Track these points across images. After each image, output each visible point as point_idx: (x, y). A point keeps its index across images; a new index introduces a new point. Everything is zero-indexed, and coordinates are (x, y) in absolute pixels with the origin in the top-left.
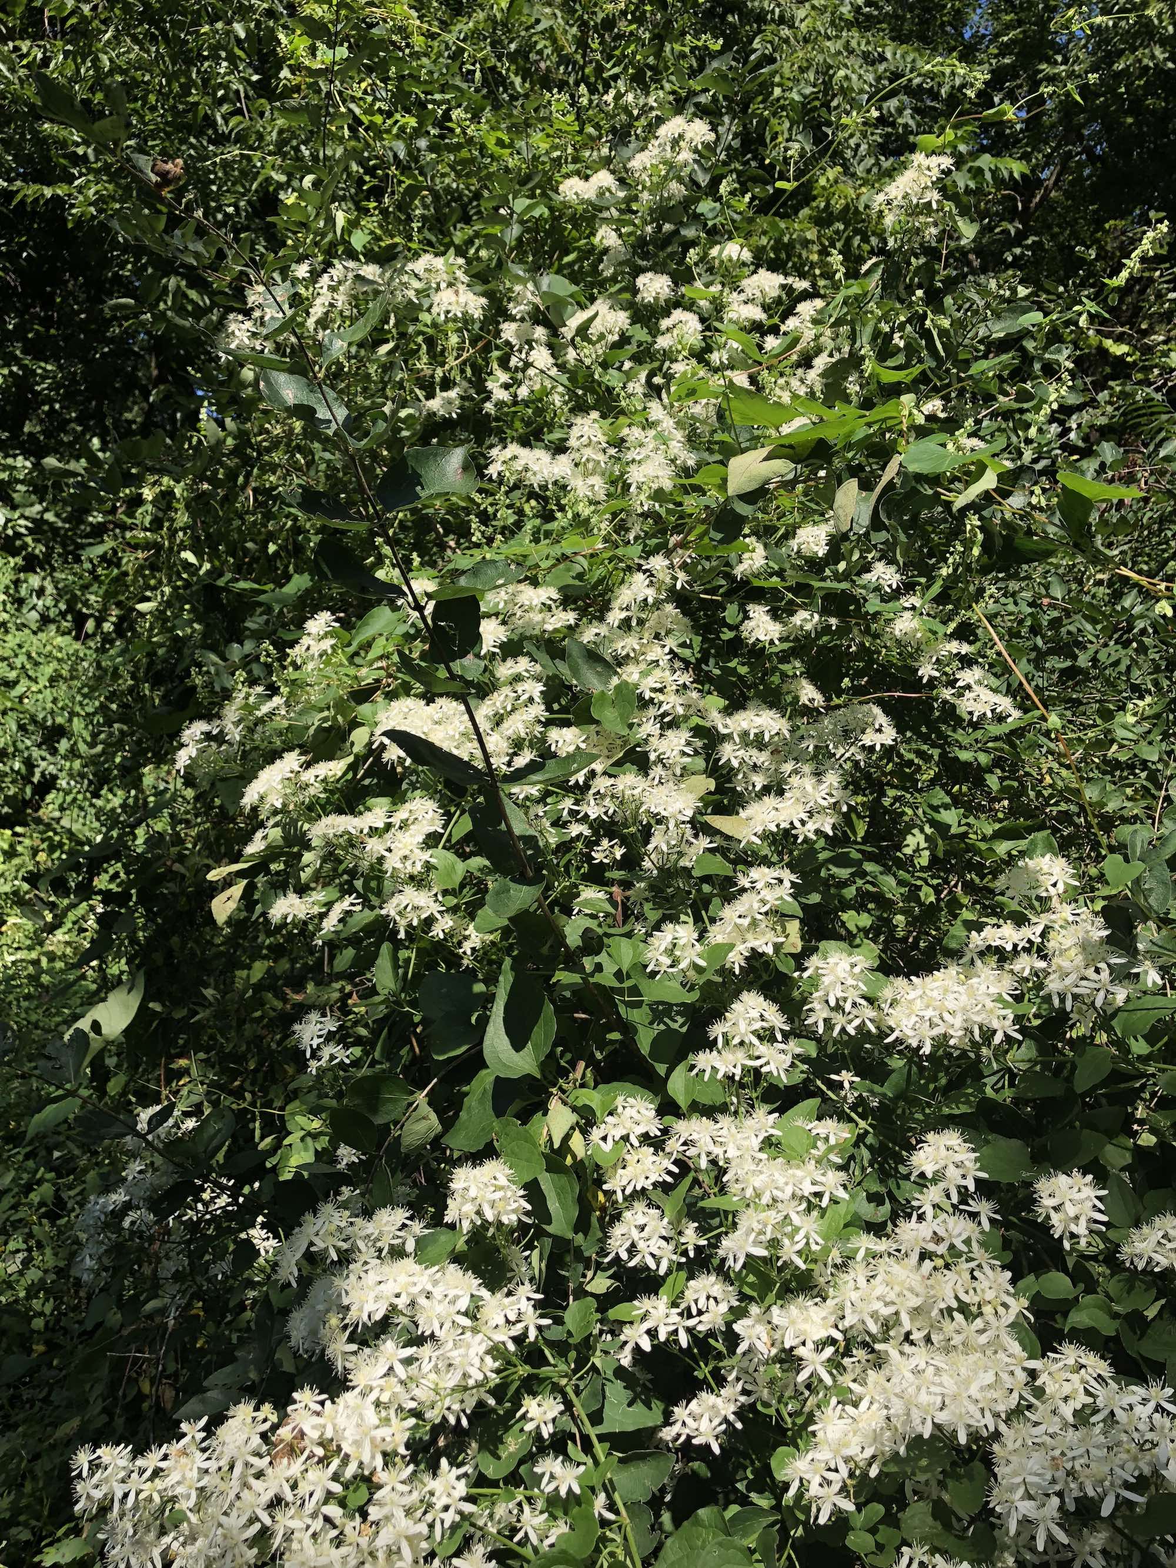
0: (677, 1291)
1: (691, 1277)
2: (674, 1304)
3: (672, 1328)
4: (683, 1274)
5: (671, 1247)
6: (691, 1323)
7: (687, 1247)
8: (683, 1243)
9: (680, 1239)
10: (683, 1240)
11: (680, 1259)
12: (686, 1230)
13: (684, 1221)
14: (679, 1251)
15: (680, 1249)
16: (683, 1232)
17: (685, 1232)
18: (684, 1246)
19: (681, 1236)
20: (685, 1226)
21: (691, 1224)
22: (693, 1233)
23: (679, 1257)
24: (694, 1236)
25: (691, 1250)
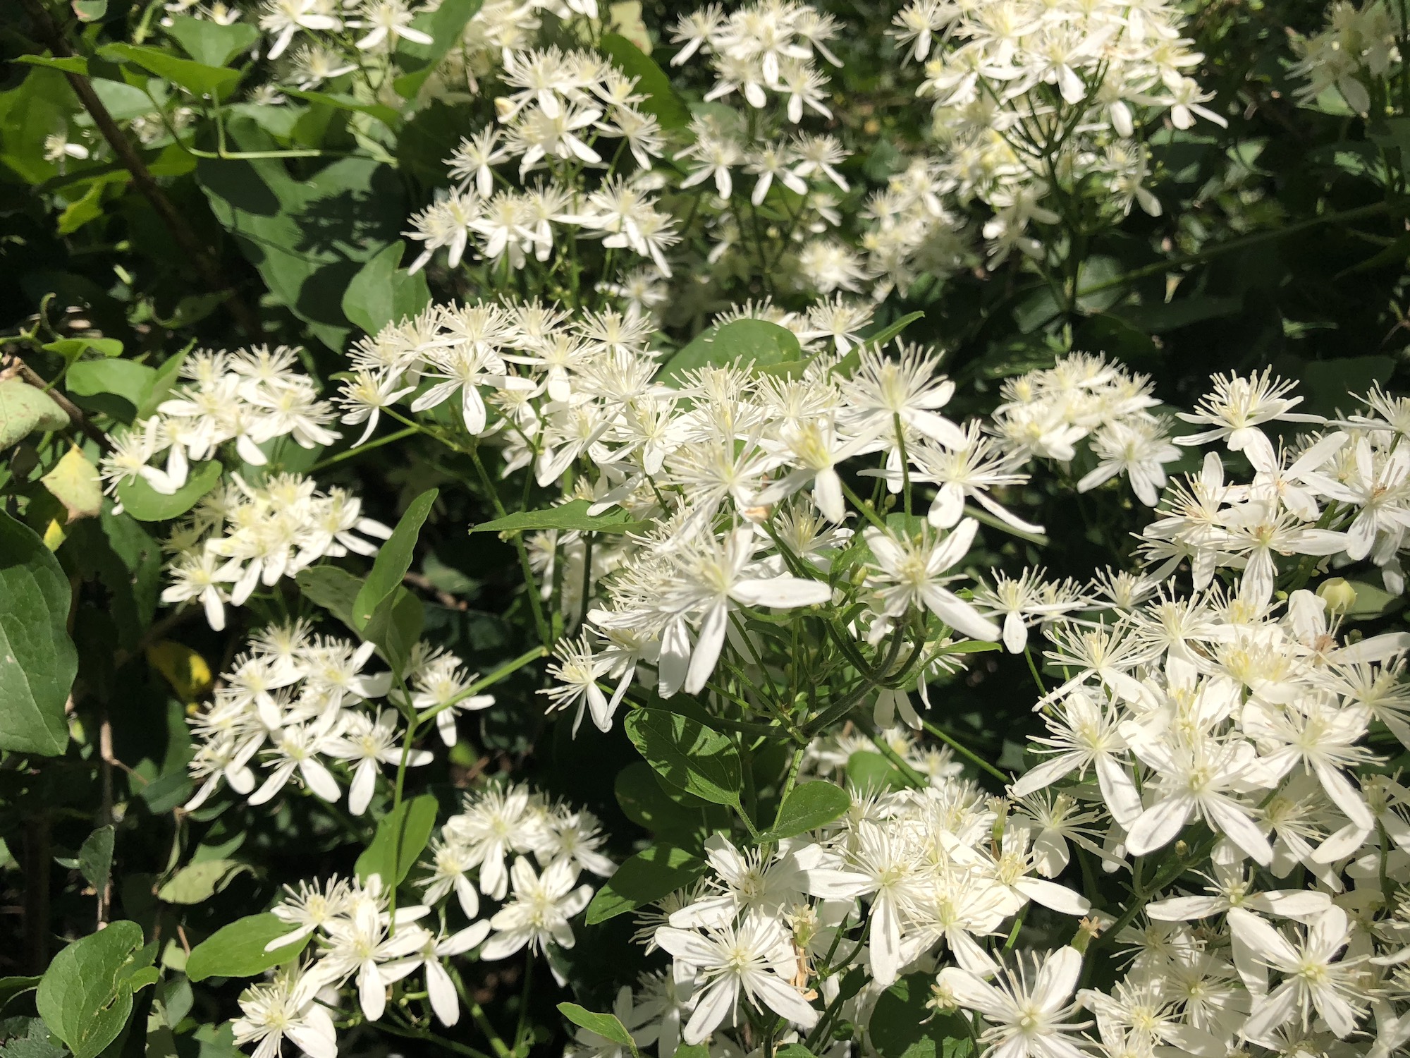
0: (411, 854)
1: (450, 807)
2: (405, 896)
3: (404, 970)
4: (427, 804)
5: (384, 729)
6: (462, 942)
7: (433, 720)
8: (421, 711)
9: (410, 701)
10: (419, 702)
11: (413, 760)
12: (425, 674)
13: (418, 651)
14: (408, 734)
15: (411, 728)
16: (419, 680)
17: (424, 680)
18: (422, 718)
19: (411, 694)
20: (421, 664)
21: (439, 656)
22: (448, 678)
23: (410, 753)
24: (454, 686)
25: (447, 726)
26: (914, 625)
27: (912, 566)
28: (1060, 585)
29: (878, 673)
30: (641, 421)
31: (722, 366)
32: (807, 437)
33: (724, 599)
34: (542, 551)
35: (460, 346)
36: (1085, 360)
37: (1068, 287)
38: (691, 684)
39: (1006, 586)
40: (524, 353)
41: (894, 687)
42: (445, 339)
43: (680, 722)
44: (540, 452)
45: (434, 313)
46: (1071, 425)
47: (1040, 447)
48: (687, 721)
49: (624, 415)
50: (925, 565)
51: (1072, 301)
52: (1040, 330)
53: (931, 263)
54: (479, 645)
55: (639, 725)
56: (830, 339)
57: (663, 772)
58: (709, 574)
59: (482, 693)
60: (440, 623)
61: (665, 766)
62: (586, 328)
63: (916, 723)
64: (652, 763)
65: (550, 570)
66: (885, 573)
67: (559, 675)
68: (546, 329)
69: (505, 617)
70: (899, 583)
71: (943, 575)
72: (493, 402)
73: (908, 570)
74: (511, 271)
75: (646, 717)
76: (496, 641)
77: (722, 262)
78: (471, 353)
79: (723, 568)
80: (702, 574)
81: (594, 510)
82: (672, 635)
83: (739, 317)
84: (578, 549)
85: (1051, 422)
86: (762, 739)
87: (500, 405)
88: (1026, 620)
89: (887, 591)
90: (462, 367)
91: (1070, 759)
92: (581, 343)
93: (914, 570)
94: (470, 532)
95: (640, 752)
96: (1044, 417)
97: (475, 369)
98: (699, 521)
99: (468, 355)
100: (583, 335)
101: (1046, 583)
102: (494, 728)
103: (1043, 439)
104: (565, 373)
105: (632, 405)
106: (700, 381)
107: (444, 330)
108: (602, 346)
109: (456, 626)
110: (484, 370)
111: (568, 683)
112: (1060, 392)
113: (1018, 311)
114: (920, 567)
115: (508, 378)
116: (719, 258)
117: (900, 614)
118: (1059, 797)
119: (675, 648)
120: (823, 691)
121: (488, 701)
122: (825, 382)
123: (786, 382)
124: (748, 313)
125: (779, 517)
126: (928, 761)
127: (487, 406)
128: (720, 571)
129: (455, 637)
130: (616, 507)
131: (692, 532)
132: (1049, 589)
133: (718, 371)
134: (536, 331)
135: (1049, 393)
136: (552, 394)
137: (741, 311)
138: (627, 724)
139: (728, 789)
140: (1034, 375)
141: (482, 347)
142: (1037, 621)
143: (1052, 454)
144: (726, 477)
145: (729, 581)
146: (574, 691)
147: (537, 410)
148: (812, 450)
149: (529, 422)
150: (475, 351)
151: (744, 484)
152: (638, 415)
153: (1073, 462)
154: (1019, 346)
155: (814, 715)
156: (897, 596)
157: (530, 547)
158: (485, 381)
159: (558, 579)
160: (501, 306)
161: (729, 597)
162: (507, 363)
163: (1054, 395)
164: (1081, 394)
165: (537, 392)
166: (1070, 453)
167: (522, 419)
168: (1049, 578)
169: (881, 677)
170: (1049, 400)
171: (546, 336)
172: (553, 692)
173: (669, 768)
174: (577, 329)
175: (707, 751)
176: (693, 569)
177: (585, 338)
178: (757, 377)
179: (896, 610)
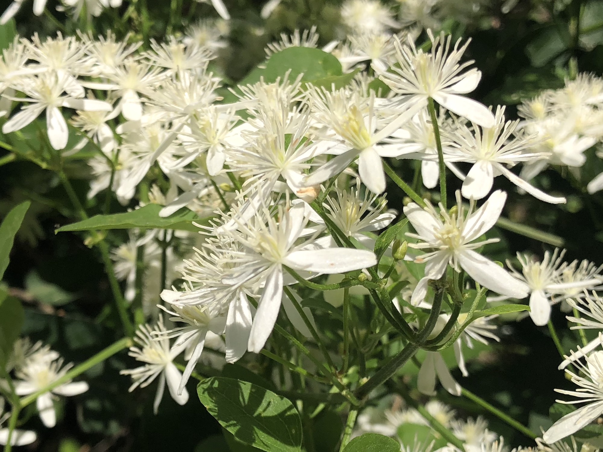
7: (34, 403)
8: (22, 396)
9: (13, 388)
10: (21, 389)
11: (18, 438)
12: (26, 365)
13: (19, 346)
14: (12, 416)
15: (15, 412)
16: (20, 370)
17: (25, 370)
18: (24, 402)
19: (15, 383)
20: (22, 357)
21: (37, 350)
22: (45, 368)
23: (15, 434)
24: (52, 376)
25: (46, 409)
26: (451, 291)
27: (448, 232)
28: (578, 266)
29: (421, 336)
30: (203, 130)
31: (273, 81)
32: (350, 119)
33: (280, 267)
34: (124, 260)
35: (44, 74)
36: (590, 80)
37: (572, 27)
38: (253, 344)
39: (530, 268)
40: (100, 80)
41: (435, 349)
42: (32, 69)
43: (246, 388)
44: (118, 167)
45: (20, 47)
46: (581, 136)
47: (556, 156)
48: (252, 387)
49: (188, 125)
50: (461, 232)
51: (576, 39)
52: (551, 64)
53: (454, 11)
54: (75, 344)
55: (210, 391)
56: (368, 63)
57: (232, 430)
58: (265, 245)
59: (76, 380)
60: (40, 325)
61: (234, 425)
62: (153, 57)
63: (455, 389)
64: (222, 423)
65: (132, 277)
66: (423, 241)
67: (141, 357)
68: (119, 59)
69: (99, 320)
70: (437, 249)
71: (479, 240)
72: (75, 124)
73: (445, 236)
74: (89, 18)
75: (216, 385)
76: (89, 341)
77: (274, 17)
78: (53, 79)
79: (278, 240)
80: (259, 245)
81: (166, 212)
82: (236, 308)
83: (288, 45)
84: (155, 258)
85: (563, 134)
86: (321, 407)
87: (81, 127)
88: (550, 299)
89: (427, 257)
90: (46, 92)
91: (594, 408)
92: (150, 70)
93: (450, 235)
94: (56, 232)
95: (212, 413)
96: (557, 130)
97: (57, 93)
98: (256, 202)
99: (50, 81)
100: (151, 63)
101: (565, 264)
102: (89, 415)
103: (557, 149)
104: (136, 97)
105: (195, 117)
106: (254, 93)
107: (30, 62)
108: (169, 73)
109: (54, 328)
110: (64, 94)
111: (149, 364)
112: (570, 108)
113: (530, 49)
114: (456, 233)
115: (86, 101)
116: (272, 13)
117: (439, 277)
118: (584, 446)
119: (239, 319)
120: (373, 364)
121: (81, 388)
122: (365, 95)
123: (330, 91)
124: (296, 41)
125: (327, 202)
126: (464, 431)
127: (69, 126)
128: (276, 243)
129: (54, 337)
130: (185, 209)
131: (251, 211)
132: (567, 270)
133: (271, 85)
134: (110, 61)
135: (560, 110)
136: (126, 115)
137: (290, 41)
138: (199, 391)
139: (290, 444)
140: (547, 95)
141: (62, 74)
142: (558, 300)
143: (565, 161)
144: (279, 163)
145: (283, 252)
146: (154, 371)
147: (113, 129)
148: (355, 131)
149: (107, 140)
150: (57, 77)
151: (295, 168)
152: (200, 124)
153: (583, 168)
154: (531, 77)
155: (365, 380)
156: (436, 261)
157: (115, 259)
158: (66, 104)
159: (139, 284)
160: (78, 39)
161: (284, 266)
162: (86, 89)
163: (565, 111)
164: (588, 110)
165: (113, 115)
166: (581, 160)
167: (101, 138)
168: (568, 259)
169: (424, 340)
170: (560, 115)
171: (119, 66)
172: (136, 373)
173: (238, 427)
174: (147, 59)
175: (271, 412)
176: (251, 242)
177: (152, 66)
178: (306, 89)
179: (435, 274)
